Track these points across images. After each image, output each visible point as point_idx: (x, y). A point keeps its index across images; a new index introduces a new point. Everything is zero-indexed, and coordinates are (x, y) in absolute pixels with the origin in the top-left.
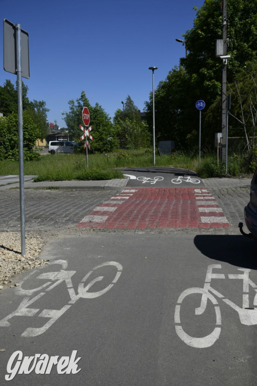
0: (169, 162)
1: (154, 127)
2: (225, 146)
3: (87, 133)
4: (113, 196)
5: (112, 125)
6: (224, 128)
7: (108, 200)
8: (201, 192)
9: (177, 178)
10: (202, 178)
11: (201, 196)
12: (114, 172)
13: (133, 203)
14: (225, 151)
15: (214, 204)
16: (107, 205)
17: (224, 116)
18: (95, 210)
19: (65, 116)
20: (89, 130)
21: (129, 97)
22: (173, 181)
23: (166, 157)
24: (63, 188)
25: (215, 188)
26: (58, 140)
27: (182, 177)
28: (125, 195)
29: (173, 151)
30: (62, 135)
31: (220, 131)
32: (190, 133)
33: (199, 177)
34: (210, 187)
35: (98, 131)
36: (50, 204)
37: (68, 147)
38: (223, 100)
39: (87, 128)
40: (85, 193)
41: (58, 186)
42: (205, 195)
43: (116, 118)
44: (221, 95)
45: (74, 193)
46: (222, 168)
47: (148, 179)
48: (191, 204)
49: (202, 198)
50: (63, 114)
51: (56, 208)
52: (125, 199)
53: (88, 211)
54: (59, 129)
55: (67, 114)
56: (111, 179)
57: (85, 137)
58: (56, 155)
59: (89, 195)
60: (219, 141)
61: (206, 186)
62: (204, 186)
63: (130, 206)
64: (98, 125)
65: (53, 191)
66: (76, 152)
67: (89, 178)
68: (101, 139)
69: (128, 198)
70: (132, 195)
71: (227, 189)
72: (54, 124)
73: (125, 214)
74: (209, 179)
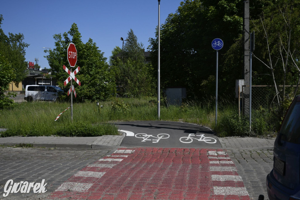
0: (178, 115)
1: (159, 71)
2: (248, 96)
3: (72, 76)
4: (102, 157)
5: (108, 66)
6: (246, 73)
7: (95, 162)
8: (216, 155)
9: (187, 136)
10: (219, 137)
11: (216, 160)
12: (106, 125)
13: (127, 167)
14: (249, 102)
15: (231, 170)
16: (93, 169)
17: (246, 59)
18: (76, 175)
19: (48, 54)
20: (75, 72)
21: (132, 31)
22: (182, 140)
23: (174, 108)
24: (38, 145)
25: (235, 150)
26: (37, 84)
27: (193, 135)
28: (118, 156)
29: (184, 101)
30: (44, 78)
31: (243, 78)
32: (206, 79)
33: (215, 135)
34: (229, 148)
35: (90, 74)
36: (18, 166)
37: (49, 93)
38: (246, 38)
39: (73, 70)
40: (65, 153)
41: (31, 142)
42: (221, 158)
43: (114, 58)
44: (243, 33)
45: (52, 152)
46: (244, 124)
47: (149, 136)
48: (202, 169)
49: (218, 162)
50: (45, 51)
51: (25, 172)
52: (117, 162)
53: (67, 177)
54: (41, 69)
55: (50, 51)
56: (101, 135)
57: (70, 81)
58: (33, 102)
59: (71, 156)
60: (240, 90)
61: (224, 147)
62: (222, 146)
63: (122, 171)
64: (90, 66)
65: (25, 149)
66: (59, 100)
67: (73, 133)
68: (94, 85)
69: (121, 160)
70: (127, 156)
71: (250, 151)
72: (35, 64)
73: (115, 182)
74: (228, 137)
